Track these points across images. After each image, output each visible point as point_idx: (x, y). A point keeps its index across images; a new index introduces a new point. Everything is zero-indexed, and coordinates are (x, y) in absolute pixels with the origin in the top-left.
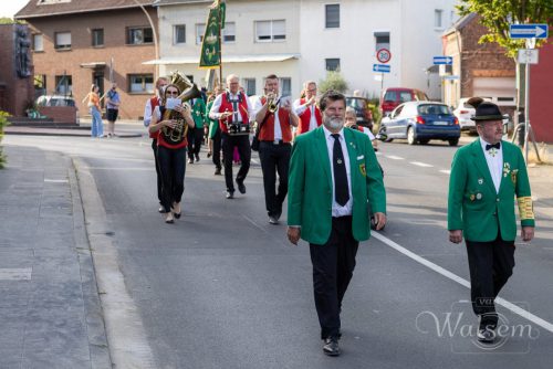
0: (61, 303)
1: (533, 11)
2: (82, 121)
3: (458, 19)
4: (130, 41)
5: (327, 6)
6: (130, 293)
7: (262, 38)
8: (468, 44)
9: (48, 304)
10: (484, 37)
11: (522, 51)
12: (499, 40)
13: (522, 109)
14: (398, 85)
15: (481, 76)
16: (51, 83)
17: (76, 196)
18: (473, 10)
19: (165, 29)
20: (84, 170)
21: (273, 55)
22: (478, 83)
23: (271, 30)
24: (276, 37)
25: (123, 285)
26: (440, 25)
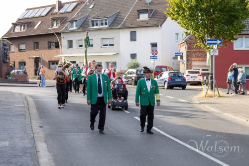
0: (21, 156)
1: (216, 33)
2: (30, 80)
3: (185, 37)
4: (49, 47)
5: (131, 32)
6: (49, 151)
7: (104, 45)
8: (189, 48)
9: (15, 156)
10: (196, 44)
11: (211, 50)
12: (202, 46)
13: (212, 74)
14: (160, 64)
15: (195, 60)
16: (17, 65)
17: (27, 112)
18: (191, 34)
19: (64, 42)
20: (31, 100)
21: (109, 51)
22: (194, 63)
23: (108, 42)
24: (110, 45)
25: (47, 148)
26: (178, 40)
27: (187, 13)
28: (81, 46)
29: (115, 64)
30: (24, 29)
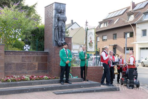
4: (125, 37)
16: (101, 50)
30: (106, 25)
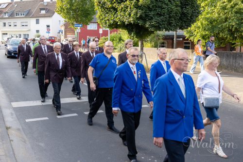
1: (79, 21)
3: (64, 23)
5: (36, 19)
7: (22, 26)
8: (66, 28)
11: (77, 30)
12: (73, 27)
14: (51, 36)
15: (69, 34)
18: (67, 21)
21: (25, 29)
22: (68, 36)
23: (24, 24)
24: (26, 25)
26: (60, 24)
27: (65, 11)
28: (10, 26)
29: (28, 35)
